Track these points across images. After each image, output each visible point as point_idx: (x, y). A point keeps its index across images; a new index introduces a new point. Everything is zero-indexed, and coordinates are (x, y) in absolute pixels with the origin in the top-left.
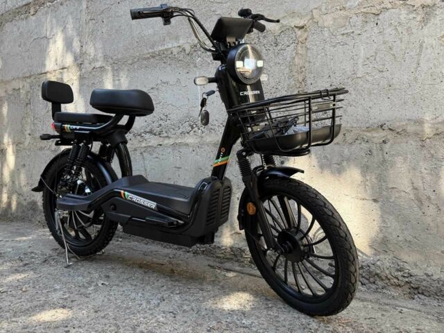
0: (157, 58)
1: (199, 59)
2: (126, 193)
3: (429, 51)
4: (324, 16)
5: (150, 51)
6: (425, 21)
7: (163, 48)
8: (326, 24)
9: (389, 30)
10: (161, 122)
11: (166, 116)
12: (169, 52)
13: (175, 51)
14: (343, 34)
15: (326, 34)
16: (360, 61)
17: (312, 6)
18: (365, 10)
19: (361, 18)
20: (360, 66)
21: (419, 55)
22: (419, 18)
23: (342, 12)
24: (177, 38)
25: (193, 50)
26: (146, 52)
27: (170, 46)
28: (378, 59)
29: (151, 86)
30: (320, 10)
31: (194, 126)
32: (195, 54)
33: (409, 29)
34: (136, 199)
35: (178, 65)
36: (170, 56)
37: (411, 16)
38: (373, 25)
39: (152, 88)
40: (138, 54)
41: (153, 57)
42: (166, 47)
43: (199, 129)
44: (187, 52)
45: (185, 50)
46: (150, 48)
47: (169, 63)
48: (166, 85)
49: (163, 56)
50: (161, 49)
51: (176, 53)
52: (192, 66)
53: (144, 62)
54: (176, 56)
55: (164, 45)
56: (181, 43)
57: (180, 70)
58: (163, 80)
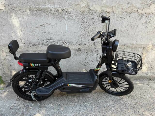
0: (42, 11)
1: (66, 16)
3: (139, 27)
4: (116, 10)
5: (37, 7)
6: (140, 18)
8: (116, 13)
9: (132, 19)
10: (47, 40)
11: (50, 38)
12: (50, 10)
14: (120, 17)
15: (116, 16)
16: (123, 27)
17: (113, 5)
18: (127, 11)
19: (126, 13)
20: (123, 28)
21: (137, 27)
22: (139, 17)
23: (121, 10)
24: (53, 4)
25: (63, 11)
26: (34, 7)
27: (49, 7)
28: (127, 27)
29: (40, 24)
30: (115, 7)
31: (65, 43)
32: (64, 13)
33: (137, 20)
34: (74, 85)
35: (55, 17)
36: (51, 12)
37: (138, 16)
38: (129, 16)
39: (41, 26)
40: (28, 7)
41: (39, 10)
42: (47, 7)
43: (67, 44)
45: (59, 11)
46: (37, 5)
47: (50, 15)
48: (49, 25)
49: (46, 11)
50: (44, 7)
51: (53, 11)
52: (63, 18)
53: (34, 12)
54: (54, 13)
55: (46, 5)
56: (56, 6)
57: (56, 19)
58: (47, 23)
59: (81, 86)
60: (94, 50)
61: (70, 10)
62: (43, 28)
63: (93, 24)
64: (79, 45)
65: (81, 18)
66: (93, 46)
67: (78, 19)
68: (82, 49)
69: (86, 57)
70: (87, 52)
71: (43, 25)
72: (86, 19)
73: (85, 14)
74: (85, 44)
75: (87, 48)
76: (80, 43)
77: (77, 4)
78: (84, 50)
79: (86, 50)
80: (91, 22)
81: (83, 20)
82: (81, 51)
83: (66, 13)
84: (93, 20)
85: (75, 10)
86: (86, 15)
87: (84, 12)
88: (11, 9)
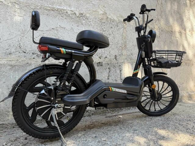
0: (56, 12)
1: (84, 21)
2: (112, 88)
5: (50, 6)
7: (60, 8)
12: (65, 12)
13: (69, 12)
24: (70, 6)
25: (80, 15)
27: (65, 8)
29: (53, 27)
32: (81, 18)
34: (117, 90)
35: (71, 20)
36: (66, 14)
39: (53, 29)
40: (39, 4)
41: (52, 10)
42: (62, 8)
44: (77, 16)
45: (76, 14)
46: (50, 4)
47: (65, 17)
48: (63, 29)
49: (60, 12)
50: (59, 8)
51: (70, 14)
52: (80, 23)
53: (46, 11)
54: (70, 15)
55: (61, 6)
56: (72, 9)
57: (73, 23)
58: (61, 26)
59: (125, 92)
60: (117, 65)
61: (88, 15)
62: (56, 32)
63: (113, 33)
64: (100, 57)
65: (100, 25)
66: (115, 59)
67: (97, 25)
68: (103, 64)
69: (109, 74)
70: (109, 67)
71: (55, 28)
72: (105, 27)
73: (103, 21)
74: (106, 57)
75: (109, 62)
76: (100, 54)
77: (95, 10)
78: (105, 65)
79: (108, 65)
80: (110, 31)
81: (102, 27)
82: (102, 65)
83: (84, 18)
84: (112, 29)
85: (93, 16)
86: (105, 22)
87: (102, 19)
88: (15, 3)
